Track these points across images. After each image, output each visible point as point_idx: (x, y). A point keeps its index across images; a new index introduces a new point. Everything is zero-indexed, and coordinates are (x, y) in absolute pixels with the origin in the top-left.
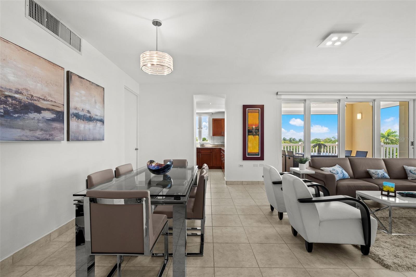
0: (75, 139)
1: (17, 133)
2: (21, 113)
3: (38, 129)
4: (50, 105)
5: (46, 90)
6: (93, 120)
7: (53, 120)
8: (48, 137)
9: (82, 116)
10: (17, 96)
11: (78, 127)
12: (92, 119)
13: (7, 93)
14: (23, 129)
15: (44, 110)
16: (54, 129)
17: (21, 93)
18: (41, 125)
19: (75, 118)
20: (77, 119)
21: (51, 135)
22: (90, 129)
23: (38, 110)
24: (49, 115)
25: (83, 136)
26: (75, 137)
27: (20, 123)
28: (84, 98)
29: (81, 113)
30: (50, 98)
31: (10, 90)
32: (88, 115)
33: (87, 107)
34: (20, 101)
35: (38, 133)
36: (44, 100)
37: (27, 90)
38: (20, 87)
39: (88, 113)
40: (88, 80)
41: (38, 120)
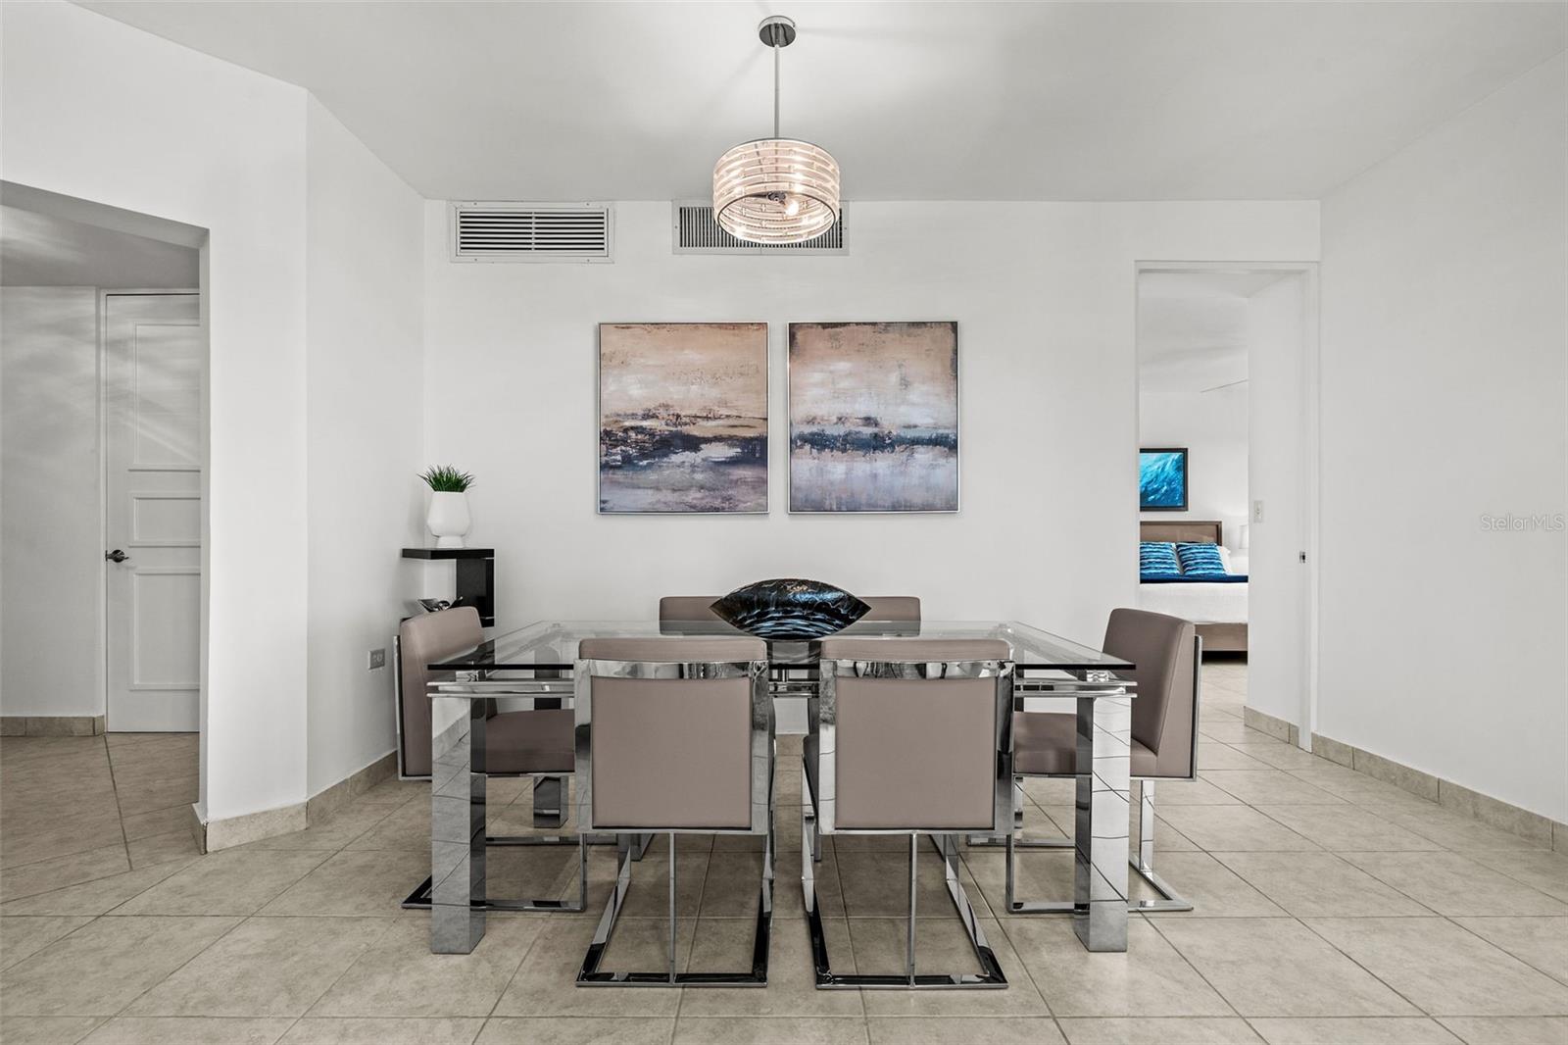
0: (805, 507)
1: (646, 497)
2: (654, 458)
3: (692, 486)
4: (723, 426)
5: (714, 393)
6: (892, 445)
7: (733, 462)
8: (717, 503)
9: (836, 438)
10: (645, 424)
11: (821, 471)
12: (888, 442)
13: (628, 424)
14: (658, 489)
15: (707, 440)
16: (736, 483)
17: (654, 416)
18: (699, 476)
19: (808, 447)
20: (814, 451)
21: (728, 499)
22: (875, 476)
23: (692, 443)
24: (720, 452)
25: (841, 498)
26: (806, 501)
27: (652, 476)
28: (844, 384)
29: (832, 431)
30: (724, 412)
31: (634, 416)
32: (868, 431)
33: (862, 407)
34: (652, 435)
35: (693, 496)
36: (707, 418)
37: (666, 407)
38: (651, 405)
39: (864, 426)
40: (865, 324)
41: (693, 466)
